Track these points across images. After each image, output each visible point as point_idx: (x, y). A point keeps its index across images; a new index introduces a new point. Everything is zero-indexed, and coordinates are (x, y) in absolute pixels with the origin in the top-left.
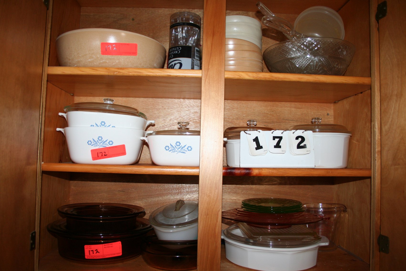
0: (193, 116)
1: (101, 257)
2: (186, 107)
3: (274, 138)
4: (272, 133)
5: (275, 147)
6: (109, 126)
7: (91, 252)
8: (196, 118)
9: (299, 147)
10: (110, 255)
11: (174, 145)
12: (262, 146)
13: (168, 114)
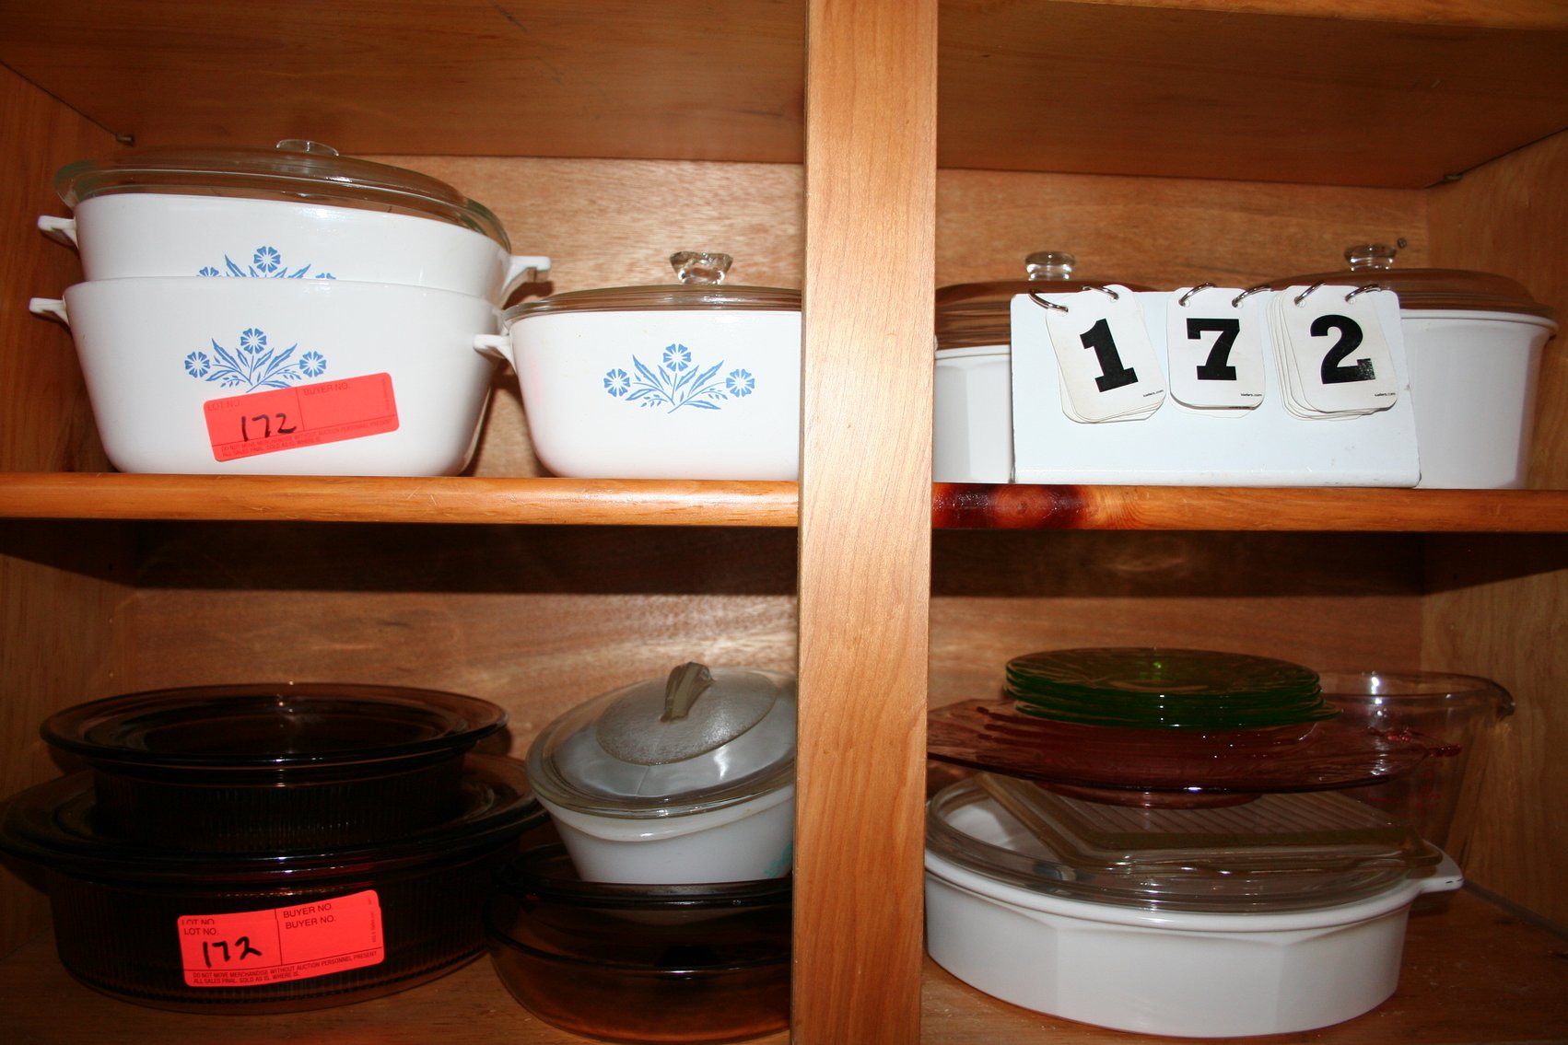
0: (745, 249)
1: (270, 976)
2: (708, 204)
3: (1195, 327)
4: (1182, 302)
5: (1204, 373)
6: (301, 273)
7: (217, 954)
8: (759, 259)
9: (1332, 372)
10: (318, 965)
11: (654, 363)
12: (1132, 369)
13: (620, 238)
